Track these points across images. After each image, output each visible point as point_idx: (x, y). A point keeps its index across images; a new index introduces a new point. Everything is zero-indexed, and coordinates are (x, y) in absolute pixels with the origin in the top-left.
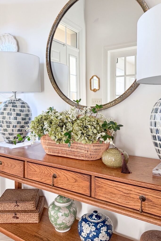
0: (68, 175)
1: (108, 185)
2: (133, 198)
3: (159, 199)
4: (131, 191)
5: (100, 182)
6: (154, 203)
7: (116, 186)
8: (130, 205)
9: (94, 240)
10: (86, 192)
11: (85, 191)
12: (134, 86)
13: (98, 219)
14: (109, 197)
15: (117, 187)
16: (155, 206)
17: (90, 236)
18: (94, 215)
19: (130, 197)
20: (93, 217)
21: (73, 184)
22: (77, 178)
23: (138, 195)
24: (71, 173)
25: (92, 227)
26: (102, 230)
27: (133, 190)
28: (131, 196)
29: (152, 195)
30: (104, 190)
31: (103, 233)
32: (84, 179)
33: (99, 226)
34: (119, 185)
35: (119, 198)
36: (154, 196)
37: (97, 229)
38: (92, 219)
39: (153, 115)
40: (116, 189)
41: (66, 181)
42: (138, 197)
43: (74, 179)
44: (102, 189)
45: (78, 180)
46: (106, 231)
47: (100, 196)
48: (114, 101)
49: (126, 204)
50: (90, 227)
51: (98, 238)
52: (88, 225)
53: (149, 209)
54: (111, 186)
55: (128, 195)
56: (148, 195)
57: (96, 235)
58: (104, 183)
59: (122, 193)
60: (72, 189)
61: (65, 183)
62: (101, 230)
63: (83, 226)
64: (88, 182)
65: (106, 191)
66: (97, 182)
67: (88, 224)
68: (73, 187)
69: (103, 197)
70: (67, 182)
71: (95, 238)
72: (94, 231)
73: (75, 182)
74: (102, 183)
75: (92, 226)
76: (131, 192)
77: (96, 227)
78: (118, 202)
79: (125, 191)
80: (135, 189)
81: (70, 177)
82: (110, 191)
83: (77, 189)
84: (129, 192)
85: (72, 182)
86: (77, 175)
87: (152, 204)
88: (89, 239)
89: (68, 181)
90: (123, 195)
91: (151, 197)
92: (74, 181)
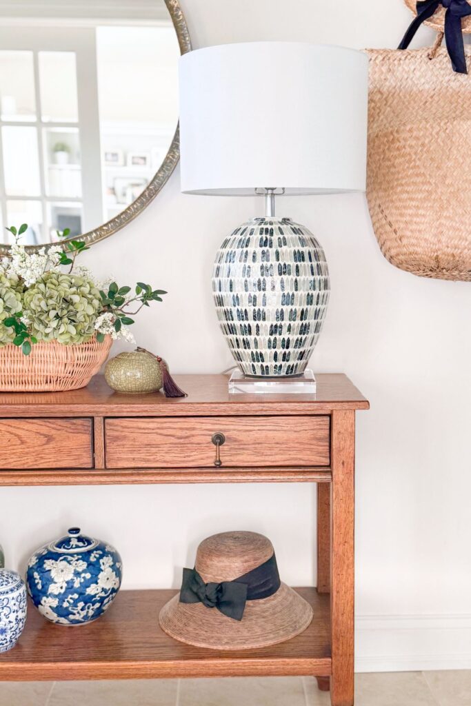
0: (24, 429)
1: (140, 429)
2: (199, 444)
3: (251, 433)
4: (194, 429)
5: (119, 428)
6: (240, 443)
7: (158, 428)
8: (193, 461)
9: (87, 593)
10: (81, 461)
11: (79, 457)
12: (149, 195)
13: (86, 544)
14: (142, 456)
15: (162, 428)
16: (243, 449)
17: (77, 585)
18: (72, 539)
19: (192, 443)
20: (71, 543)
21: (41, 448)
22: (53, 432)
23: (210, 435)
24: (33, 423)
25: (78, 562)
26: (103, 564)
27: (198, 426)
28: (195, 440)
29: (236, 427)
30: (131, 443)
31: (106, 570)
32: (73, 429)
33: (95, 557)
34: (165, 422)
35: (166, 453)
36: (241, 428)
37: (90, 564)
38: (72, 548)
39: (225, 266)
40: (161, 434)
41: (15, 447)
42: (209, 439)
43: (42, 436)
44: (125, 443)
45: (54, 436)
46: (112, 566)
47: (119, 459)
48: (95, 231)
49: (183, 462)
50: (70, 564)
51: (97, 583)
52: (64, 563)
53: (232, 458)
54: (146, 431)
55: (187, 441)
56: (229, 430)
57: (91, 578)
58: (128, 428)
59: (173, 440)
60: (36, 465)
61: (14, 453)
62: (101, 563)
63: (50, 570)
64: (86, 433)
65: (137, 443)
66: (110, 429)
67: (65, 559)
68: (42, 458)
69: (127, 459)
70: (19, 449)
71: (89, 587)
72: (84, 571)
73: (48, 442)
74: (126, 427)
75: (77, 560)
76: (194, 432)
77: (87, 562)
78: (165, 462)
79: (179, 433)
80: (202, 423)
81: (27, 433)
82: (146, 442)
83: (53, 460)
84: (189, 433)
85: (36, 445)
86: (53, 424)
87: (236, 447)
88: (72, 594)
89: (23, 446)
90: (175, 444)
91: (235, 432)
92: (44, 440)
